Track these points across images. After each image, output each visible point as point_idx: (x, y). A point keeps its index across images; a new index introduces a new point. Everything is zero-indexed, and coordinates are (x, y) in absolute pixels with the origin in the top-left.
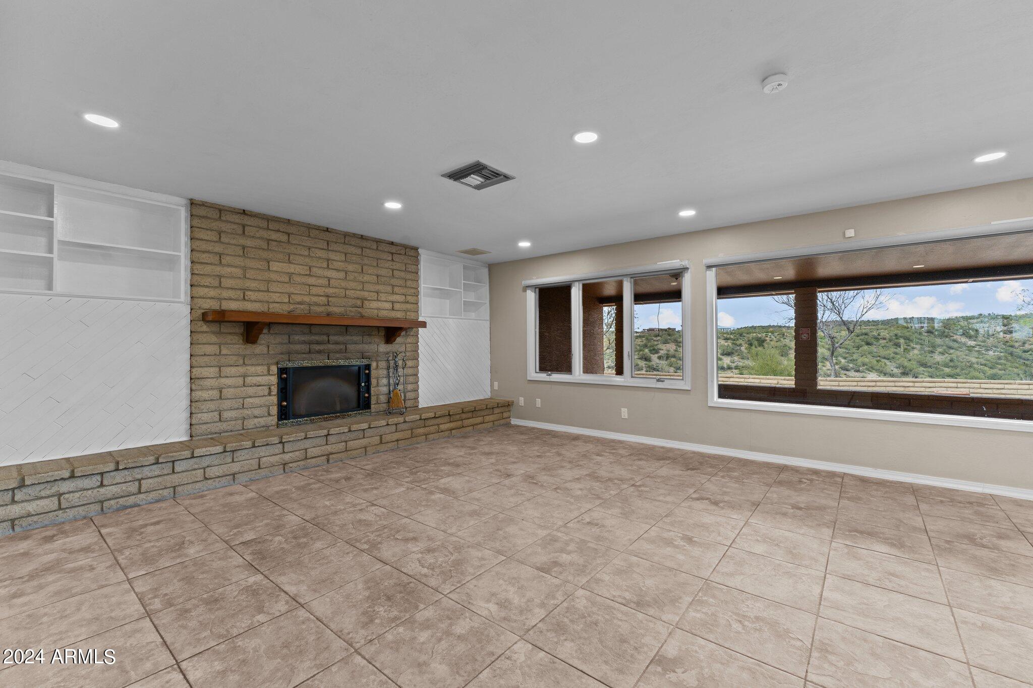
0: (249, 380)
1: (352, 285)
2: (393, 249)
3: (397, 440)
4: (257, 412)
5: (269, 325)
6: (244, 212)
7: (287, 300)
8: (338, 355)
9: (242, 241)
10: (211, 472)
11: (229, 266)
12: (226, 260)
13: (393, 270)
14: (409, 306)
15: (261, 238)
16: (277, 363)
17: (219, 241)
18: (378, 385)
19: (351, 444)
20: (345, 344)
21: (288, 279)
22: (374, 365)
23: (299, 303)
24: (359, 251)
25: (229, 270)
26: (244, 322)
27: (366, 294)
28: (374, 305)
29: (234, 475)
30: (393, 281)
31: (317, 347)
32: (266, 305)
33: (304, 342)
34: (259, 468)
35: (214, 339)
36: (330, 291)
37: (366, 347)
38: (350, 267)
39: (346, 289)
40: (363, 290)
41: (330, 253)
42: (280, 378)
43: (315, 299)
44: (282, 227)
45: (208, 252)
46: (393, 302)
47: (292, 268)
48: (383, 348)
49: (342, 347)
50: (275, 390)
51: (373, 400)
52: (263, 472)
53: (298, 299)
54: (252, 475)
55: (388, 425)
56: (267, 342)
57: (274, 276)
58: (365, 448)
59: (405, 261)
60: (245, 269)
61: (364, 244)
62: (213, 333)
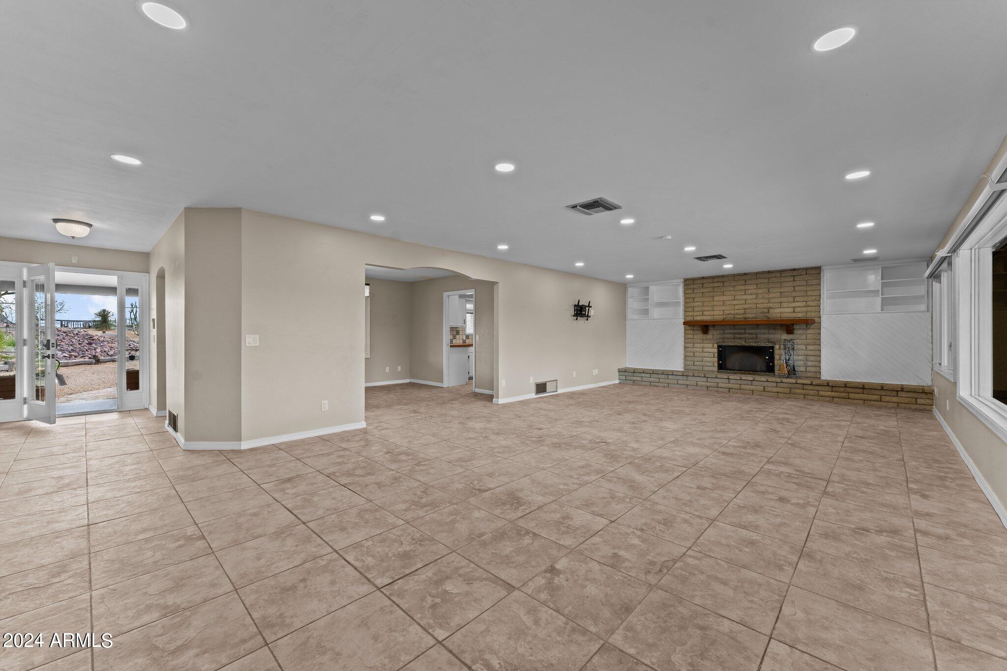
0: (705, 350)
1: (761, 301)
2: (795, 273)
3: (777, 392)
4: (709, 364)
5: (714, 326)
6: (703, 278)
7: (722, 314)
8: (751, 340)
9: (702, 290)
10: (680, 382)
11: (697, 302)
12: (696, 300)
13: (794, 287)
14: (809, 309)
15: (710, 287)
16: (717, 343)
17: (694, 292)
18: (780, 359)
19: (743, 386)
20: (756, 334)
21: (723, 304)
22: (777, 347)
23: (729, 314)
24: (767, 281)
25: (697, 304)
26: (700, 326)
27: (771, 305)
28: (778, 310)
29: (687, 385)
30: (794, 294)
31: (738, 336)
32: (712, 317)
33: (731, 333)
34: (697, 385)
35: (691, 332)
36: (746, 306)
37: (771, 336)
38: (760, 291)
39: (757, 304)
40: (769, 303)
41: (747, 286)
42: (719, 351)
43: (737, 311)
44: (720, 280)
45: (689, 298)
46: (794, 308)
47: (725, 298)
48: (785, 336)
49: (754, 336)
50: (716, 355)
51: (776, 368)
52: (698, 388)
53: (728, 312)
54: (694, 387)
55: (768, 381)
56: (713, 334)
57: (716, 303)
58: (753, 391)
59: (806, 278)
60: (703, 302)
61: (771, 275)
62: (691, 330)
